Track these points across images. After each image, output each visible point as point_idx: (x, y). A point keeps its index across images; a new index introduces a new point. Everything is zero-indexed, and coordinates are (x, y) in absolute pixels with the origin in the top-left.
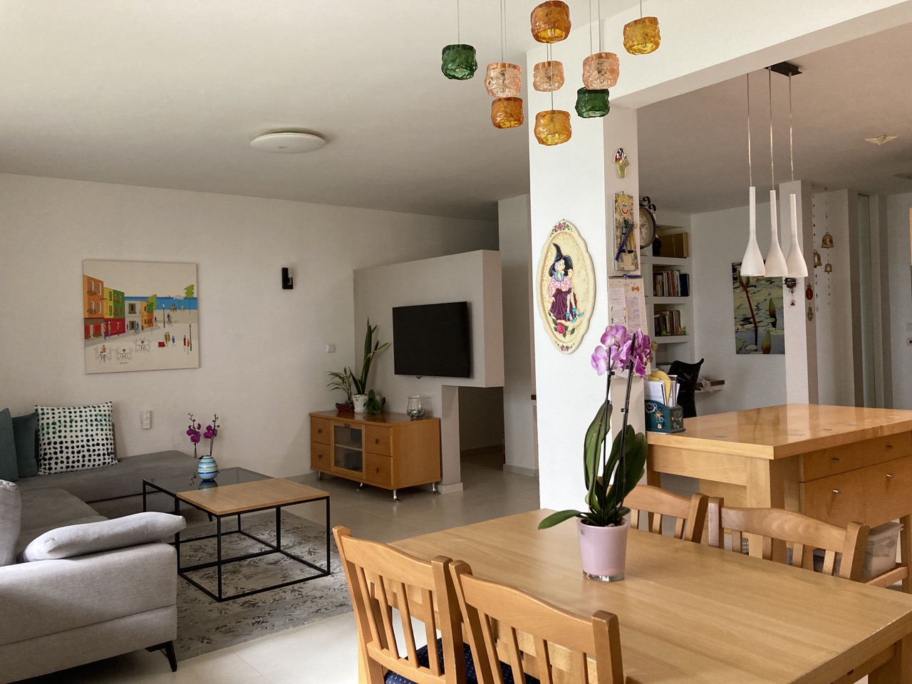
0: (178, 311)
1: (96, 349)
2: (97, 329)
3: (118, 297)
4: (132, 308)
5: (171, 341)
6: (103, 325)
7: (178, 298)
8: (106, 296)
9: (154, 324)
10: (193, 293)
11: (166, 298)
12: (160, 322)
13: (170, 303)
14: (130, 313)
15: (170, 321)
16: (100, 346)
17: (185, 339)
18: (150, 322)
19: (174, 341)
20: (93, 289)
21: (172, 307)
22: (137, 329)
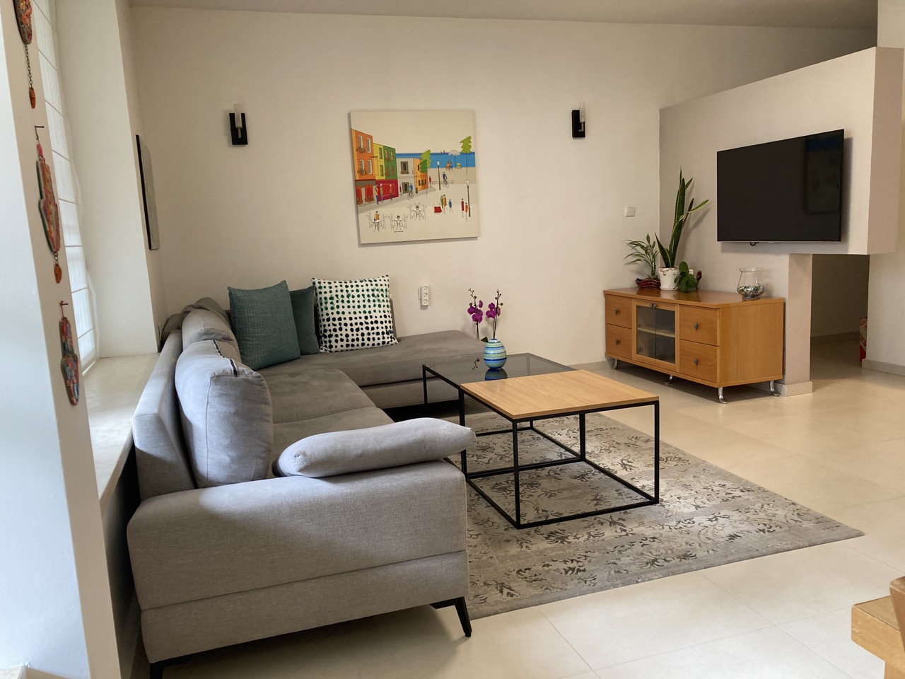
0: (454, 169)
1: (369, 217)
2: (369, 193)
3: (389, 154)
4: (405, 166)
5: (448, 206)
6: (374, 187)
7: (454, 153)
8: (377, 153)
9: (429, 185)
10: (470, 147)
11: (441, 154)
12: (435, 183)
13: (446, 160)
14: (402, 173)
15: (446, 182)
16: (373, 213)
17: (462, 203)
18: (424, 183)
19: (451, 206)
20: (361, 146)
21: (448, 165)
22: (411, 191)
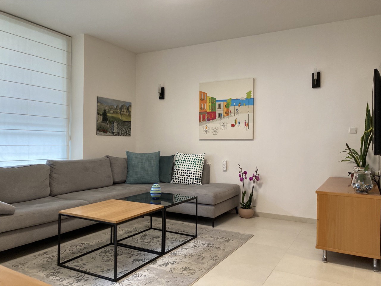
0: (242, 106)
1: (203, 128)
2: (204, 117)
3: (213, 100)
4: (219, 105)
5: (238, 124)
7: (243, 99)
8: (208, 100)
9: (230, 114)
10: (251, 95)
11: (236, 99)
12: (233, 113)
13: (238, 102)
14: (218, 109)
17: (245, 122)
18: (228, 113)
19: (239, 124)
20: (203, 97)
21: (239, 105)
22: (221, 117)
